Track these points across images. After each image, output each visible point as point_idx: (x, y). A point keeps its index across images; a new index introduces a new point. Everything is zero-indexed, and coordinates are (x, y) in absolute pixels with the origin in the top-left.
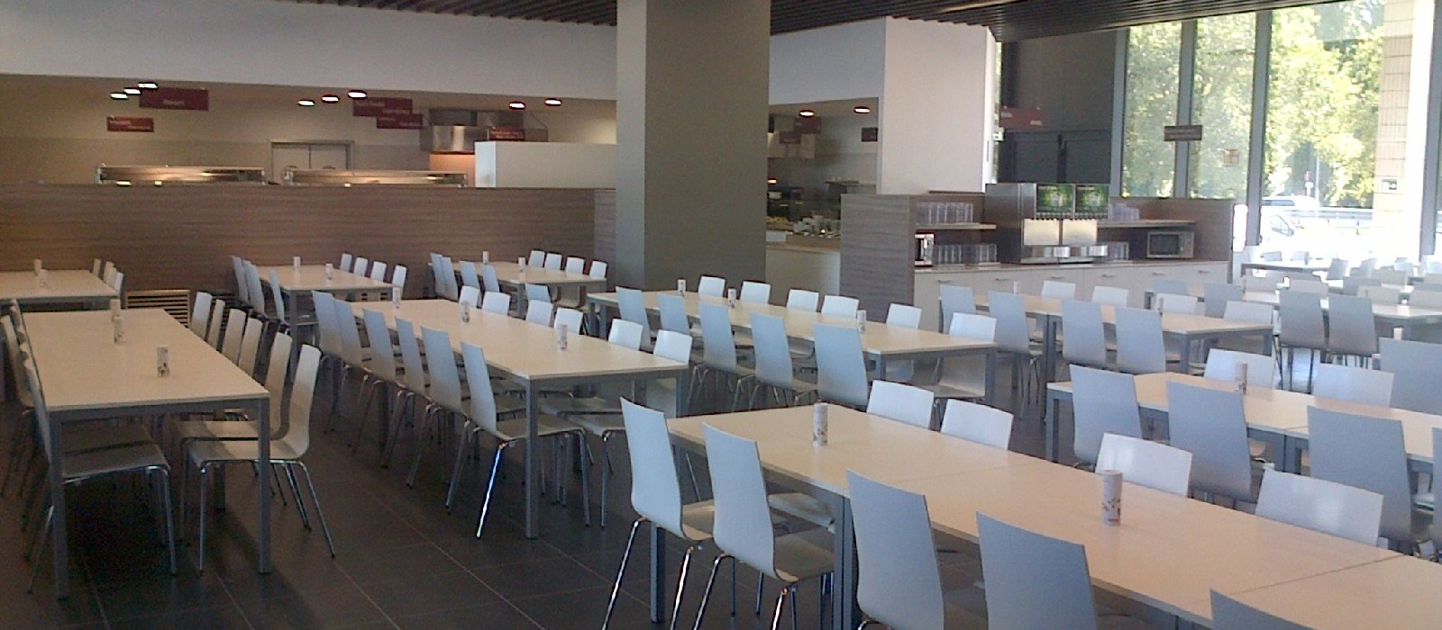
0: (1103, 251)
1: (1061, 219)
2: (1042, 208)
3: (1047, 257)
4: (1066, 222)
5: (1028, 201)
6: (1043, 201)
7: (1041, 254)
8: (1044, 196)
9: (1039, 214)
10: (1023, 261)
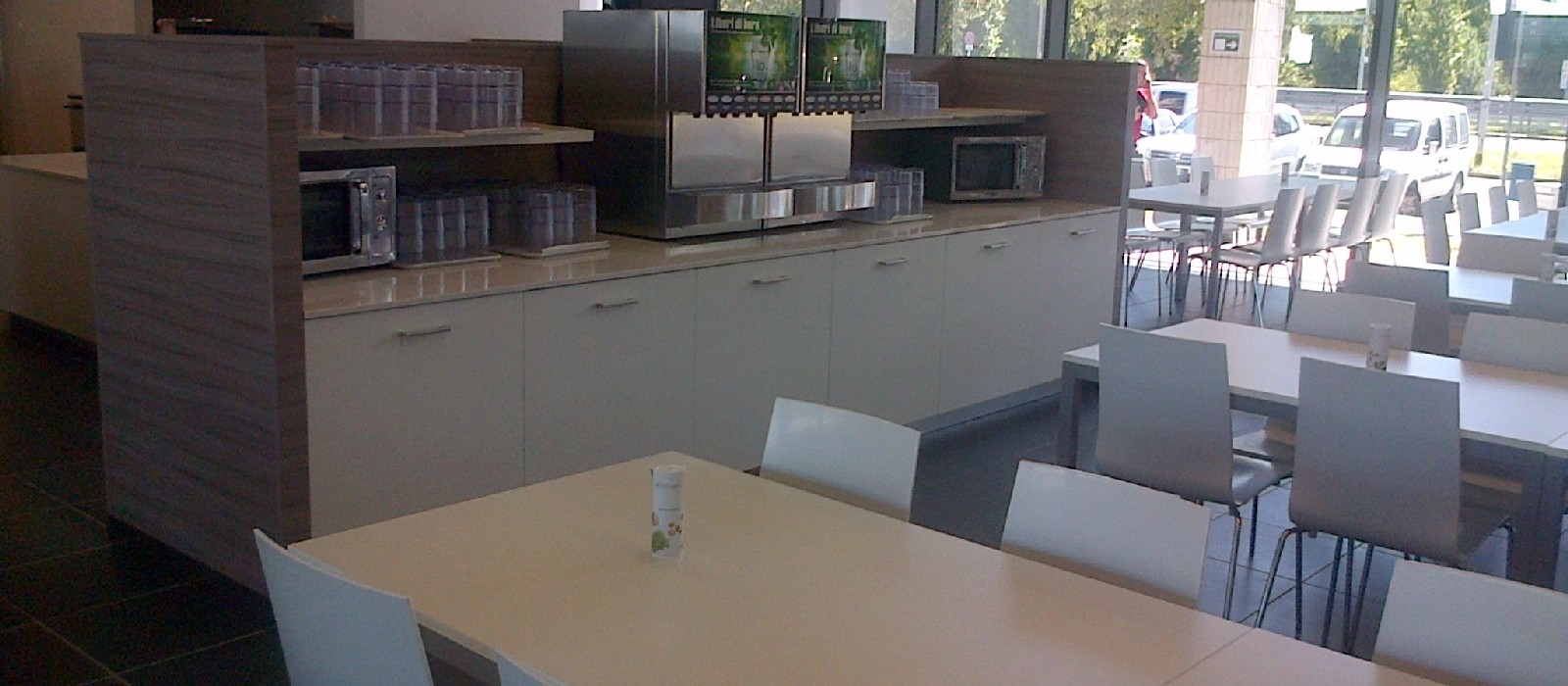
0: (866, 194)
1: (769, 115)
2: (721, 82)
3: (734, 215)
4: (782, 120)
5: (682, 62)
6: (726, 63)
7: (716, 209)
8: (727, 47)
9: (713, 99)
10: (670, 233)
